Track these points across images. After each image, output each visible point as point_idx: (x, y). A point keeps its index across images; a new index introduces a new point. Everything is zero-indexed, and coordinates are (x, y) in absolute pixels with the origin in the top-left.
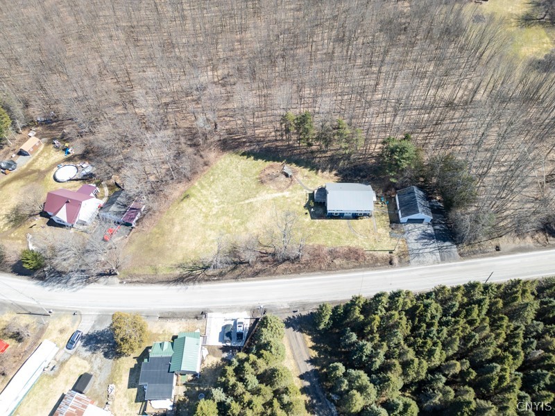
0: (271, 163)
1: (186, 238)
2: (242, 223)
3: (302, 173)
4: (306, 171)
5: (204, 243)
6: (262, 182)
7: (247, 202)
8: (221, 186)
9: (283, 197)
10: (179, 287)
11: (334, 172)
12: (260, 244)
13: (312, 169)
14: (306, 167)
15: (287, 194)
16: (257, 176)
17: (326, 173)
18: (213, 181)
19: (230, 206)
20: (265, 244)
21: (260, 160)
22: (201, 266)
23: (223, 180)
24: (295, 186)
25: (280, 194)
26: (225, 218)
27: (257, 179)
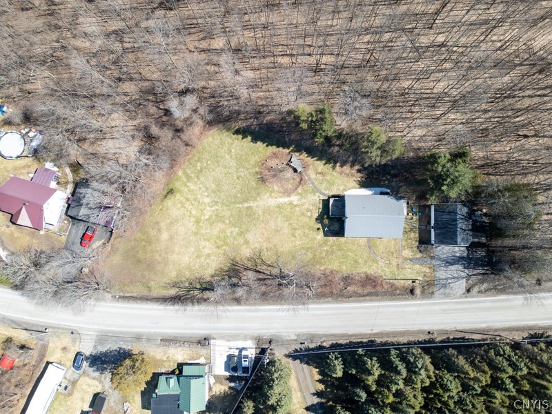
0: (273, 149)
1: (177, 249)
2: (241, 234)
3: (316, 168)
4: (320, 165)
5: (198, 257)
6: (263, 180)
7: (246, 205)
8: (211, 179)
9: (291, 203)
10: (177, 307)
11: (357, 167)
12: (263, 262)
13: (328, 162)
14: (320, 159)
15: (294, 199)
16: (257, 169)
17: (347, 169)
18: (201, 171)
19: (225, 208)
20: (269, 263)
21: (259, 143)
22: (198, 287)
23: (214, 170)
24: (305, 187)
25: (286, 200)
26: (220, 225)
27: (257, 173)
